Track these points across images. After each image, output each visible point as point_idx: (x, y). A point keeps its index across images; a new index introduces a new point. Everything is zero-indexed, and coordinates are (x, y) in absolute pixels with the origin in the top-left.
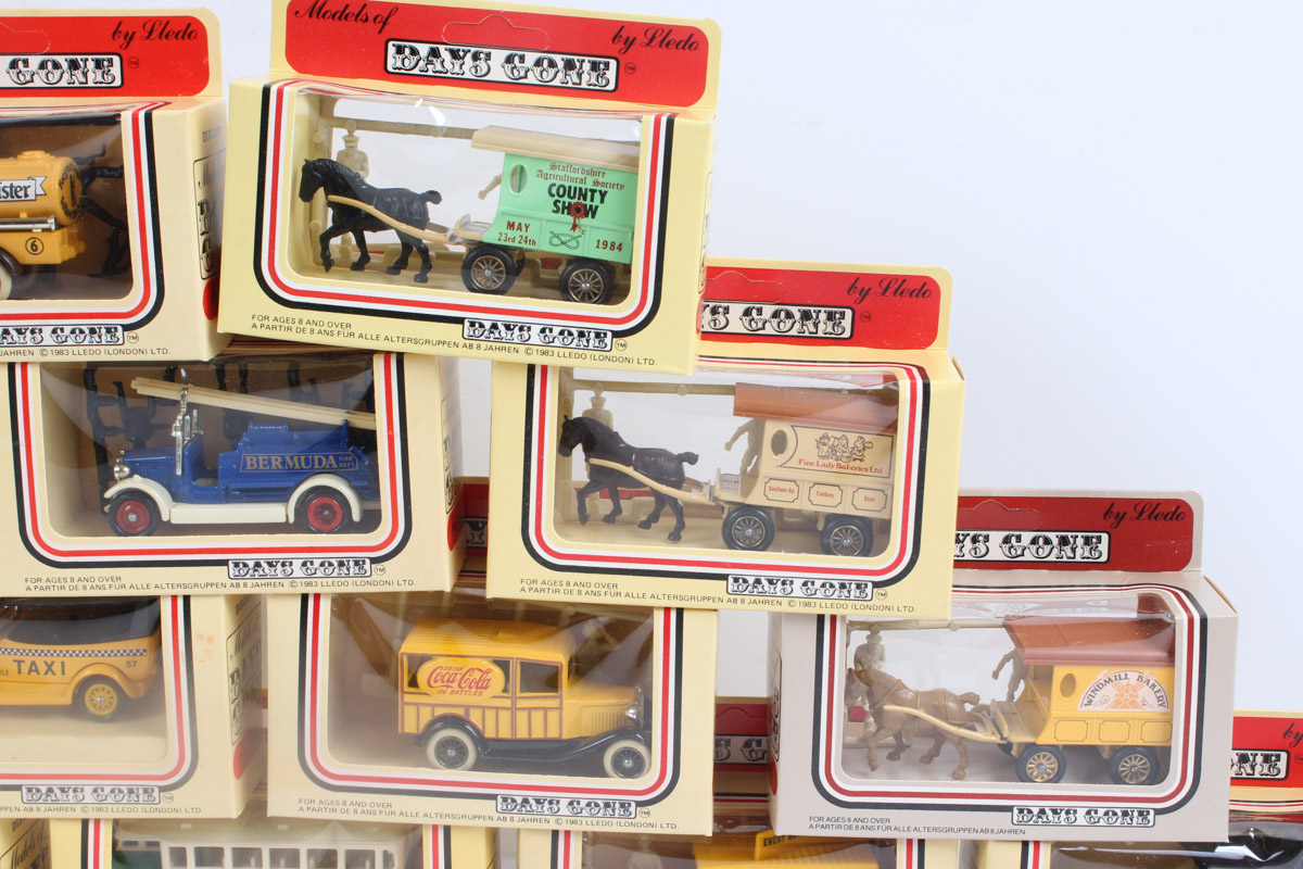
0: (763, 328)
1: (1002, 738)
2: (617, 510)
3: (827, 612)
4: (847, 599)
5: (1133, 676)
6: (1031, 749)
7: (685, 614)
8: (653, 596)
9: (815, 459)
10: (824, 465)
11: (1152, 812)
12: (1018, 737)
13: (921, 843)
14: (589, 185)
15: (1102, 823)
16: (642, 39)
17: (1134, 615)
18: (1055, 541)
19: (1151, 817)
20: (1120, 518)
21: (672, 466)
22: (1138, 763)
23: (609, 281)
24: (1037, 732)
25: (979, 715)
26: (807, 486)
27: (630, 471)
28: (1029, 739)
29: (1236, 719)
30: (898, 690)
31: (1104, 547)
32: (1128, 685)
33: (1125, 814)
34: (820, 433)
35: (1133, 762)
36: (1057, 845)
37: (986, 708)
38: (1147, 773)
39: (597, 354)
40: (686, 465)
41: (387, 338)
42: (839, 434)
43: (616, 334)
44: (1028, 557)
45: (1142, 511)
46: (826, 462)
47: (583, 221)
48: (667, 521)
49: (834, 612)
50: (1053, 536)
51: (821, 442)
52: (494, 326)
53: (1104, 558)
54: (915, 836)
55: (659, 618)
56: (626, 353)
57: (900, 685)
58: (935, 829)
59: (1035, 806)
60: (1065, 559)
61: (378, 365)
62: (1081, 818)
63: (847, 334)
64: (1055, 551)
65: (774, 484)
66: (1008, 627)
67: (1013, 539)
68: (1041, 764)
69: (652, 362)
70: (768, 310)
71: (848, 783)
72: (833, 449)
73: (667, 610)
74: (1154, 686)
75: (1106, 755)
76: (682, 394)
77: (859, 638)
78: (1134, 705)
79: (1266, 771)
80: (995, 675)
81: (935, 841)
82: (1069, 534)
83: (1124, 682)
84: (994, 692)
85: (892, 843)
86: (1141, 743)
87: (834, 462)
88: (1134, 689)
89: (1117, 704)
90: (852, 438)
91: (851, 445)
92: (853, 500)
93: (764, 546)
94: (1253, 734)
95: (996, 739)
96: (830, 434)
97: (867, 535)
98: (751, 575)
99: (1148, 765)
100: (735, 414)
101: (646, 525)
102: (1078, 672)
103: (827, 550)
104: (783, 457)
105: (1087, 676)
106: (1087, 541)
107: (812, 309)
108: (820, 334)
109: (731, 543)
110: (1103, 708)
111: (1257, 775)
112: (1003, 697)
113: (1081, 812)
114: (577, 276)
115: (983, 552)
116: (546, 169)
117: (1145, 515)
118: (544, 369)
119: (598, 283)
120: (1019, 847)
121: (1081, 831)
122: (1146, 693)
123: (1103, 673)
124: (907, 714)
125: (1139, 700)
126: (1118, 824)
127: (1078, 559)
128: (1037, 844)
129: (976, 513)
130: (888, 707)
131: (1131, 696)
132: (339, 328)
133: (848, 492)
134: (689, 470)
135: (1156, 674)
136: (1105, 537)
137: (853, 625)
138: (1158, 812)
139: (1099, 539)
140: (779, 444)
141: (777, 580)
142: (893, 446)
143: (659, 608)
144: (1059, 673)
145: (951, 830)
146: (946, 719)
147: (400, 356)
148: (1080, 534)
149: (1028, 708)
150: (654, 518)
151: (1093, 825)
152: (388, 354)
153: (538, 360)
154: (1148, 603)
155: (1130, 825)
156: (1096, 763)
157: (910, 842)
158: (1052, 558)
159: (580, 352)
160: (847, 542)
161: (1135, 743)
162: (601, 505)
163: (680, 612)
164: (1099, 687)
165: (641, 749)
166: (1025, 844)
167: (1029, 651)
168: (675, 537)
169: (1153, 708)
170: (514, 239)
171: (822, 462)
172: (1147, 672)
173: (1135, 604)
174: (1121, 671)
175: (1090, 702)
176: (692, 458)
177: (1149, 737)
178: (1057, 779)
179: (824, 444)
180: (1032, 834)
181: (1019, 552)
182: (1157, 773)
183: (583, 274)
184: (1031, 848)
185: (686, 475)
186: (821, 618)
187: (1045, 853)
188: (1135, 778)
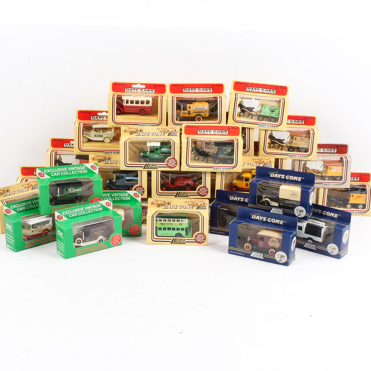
0: (293, 123)
2: (274, 146)
3: (301, 159)
4: (303, 158)
5: (338, 167)
6: (325, 176)
8: (279, 157)
9: (300, 141)
14: (274, 108)
16: (279, 88)
17: (340, 160)
20: (338, 147)
21: (281, 141)
22: (339, 178)
23: (276, 120)
24: (326, 174)
25: (319, 172)
26: (299, 144)
27: (276, 142)
29: (351, 173)
31: (336, 151)
33: (337, 184)
34: (301, 138)
36: (328, 188)
37: (320, 171)
41: (248, 126)
42: (303, 138)
43: (277, 126)
44: (326, 152)
45: (341, 146)
47: (273, 113)
48: (281, 147)
50: (329, 149)
52: (262, 125)
53: (336, 152)
56: (277, 128)
57: (309, 168)
60: (331, 152)
62: (331, 185)
63: (304, 124)
64: (329, 151)
65: (295, 144)
66: (323, 161)
67: (324, 150)
68: (327, 178)
70: (293, 120)
72: (302, 140)
73: (281, 159)
74: (341, 169)
75: (335, 177)
77: (304, 162)
79: (357, 180)
80: (321, 167)
82: (331, 149)
84: (321, 169)
89: (336, 171)
90: (305, 138)
92: (305, 146)
93: (293, 151)
94: (353, 175)
95: (321, 175)
97: (306, 150)
98: (291, 155)
101: (277, 148)
103: (301, 152)
104: (296, 141)
105: (333, 168)
107: (299, 121)
108: (300, 124)
109: (289, 151)
111: (355, 180)
112: (322, 170)
114: (272, 119)
115: (320, 151)
116: (269, 106)
119: (274, 120)
120: (324, 189)
121: (331, 187)
123: (334, 167)
124: (310, 172)
126: (336, 186)
129: (320, 146)
130: (308, 171)
131: (338, 170)
132: (243, 125)
134: (283, 141)
135: (341, 167)
136: (336, 149)
137: (304, 161)
138: (341, 184)
140: (295, 139)
141: (295, 155)
142: (310, 139)
144: (329, 167)
146: (315, 172)
147: (249, 128)
148: (333, 149)
149: (325, 171)
150: (279, 147)
152: (248, 128)
153: (266, 129)
154: (341, 158)
155: (338, 186)
156: (334, 178)
159: (272, 128)
160: (303, 151)
161: (338, 176)
162: (272, 145)
163: (282, 159)
164: (334, 169)
166: (324, 188)
167: (325, 164)
168: (281, 150)
169: (341, 171)
170: (264, 115)
172: (340, 167)
173: (340, 158)
175: (333, 171)
176: (284, 140)
177: (340, 175)
178: (329, 180)
180: (325, 187)
182: (341, 180)
187: (327, 189)
188: (338, 180)
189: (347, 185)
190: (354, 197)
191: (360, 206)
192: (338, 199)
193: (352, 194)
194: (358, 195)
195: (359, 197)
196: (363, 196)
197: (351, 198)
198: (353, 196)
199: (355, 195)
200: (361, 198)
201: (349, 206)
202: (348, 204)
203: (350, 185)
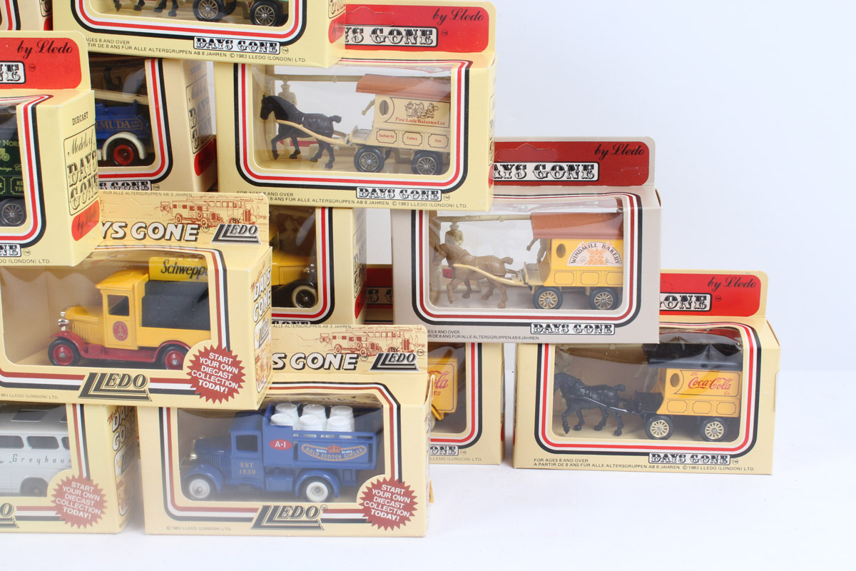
0: (384, 41)
1: (525, 283)
2: (298, 151)
3: (417, 208)
4: (427, 200)
5: (599, 245)
6: (542, 289)
7: (334, 211)
8: (314, 200)
9: (405, 117)
10: (411, 121)
11: (613, 326)
12: (534, 282)
13: (480, 345)
15: (584, 332)
18: (566, 168)
19: (612, 329)
20: (605, 153)
21: (326, 124)
22: (605, 298)
24: (544, 278)
26: (401, 133)
27: (300, 127)
28: (540, 284)
30: (464, 255)
31: (595, 171)
32: (597, 250)
33: (597, 327)
34: (408, 101)
35: (603, 297)
36: (560, 349)
38: (611, 303)
39: (272, 56)
40: (334, 123)
41: (150, 49)
42: (418, 102)
43: (282, 44)
44: (550, 178)
45: (618, 149)
46: (412, 119)
49: (421, 208)
50: (564, 165)
51: (408, 107)
52: (212, 41)
53: (596, 178)
54: (476, 341)
55: (318, 213)
56: (288, 55)
57: (466, 254)
58: (486, 337)
59: (544, 322)
60: (572, 179)
61: (148, 65)
62: (571, 330)
63: (434, 44)
64: (566, 174)
65: (382, 133)
67: (541, 168)
68: (547, 298)
69: (304, 60)
70: (387, 30)
71: (434, 309)
72: (415, 111)
73: (323, 208)
74: (612, 251)
75: (587, 293)
76: (334, 81)
78: (601, 262)
79: (698, 306)
80: (529, 250)
81: (488, 344)
82: (574, 164)
83: (594, 249)
85: (463, 345)
86: (606, 285)
87: (416, 119)
88: (601, 253)
89: (591, 262)
90: (426, 104)
91: (426, 108)
92: (429, 143)
93: (379, 169)
95: (522, 284)
96: (413, 102)
97: (438, 162)
98: (370, 187)
99: (612, 299)
100: (357, 91)
101: (314, 160)
102: (566, 243)
103: (415, 172)
104: (385, 116)
105: (572, 245)
106: (585, 168)
107: (412, 29)
108: (418, 44)
109: (359, 168)
110: (582, 264)
111: (692, 309)
113: (571, 326)
114: (260, 10)
115: (523, 175)
117: (620, 152)
118: (243, 66)
119: (272, 14)
120: (536, 348)
121: (572, 337)
122: (608, 255)
123: (581, 243)
124: (470, 270)
125: (604, 259)
126: (593, 333)
127: (580, 179)
128: (547, 345)
131: (599, 256)
132: (123, 44)
133: (426, 136)
134: (336, 126)
135: (612, 243)
136: (596, 165)
138: (616, 326)
139: (592, 166)
140: (384, 108)
141: (385, 190)
143: (319, 207)
145: (495, 337)
146: (492, 272)
147: (160, 60)
148: (581, 164)
150: (319, 155)
151: (578, 334)
152: (153, 59)
153: (240, 61)
155: (600, 334)
156: (584, 297)
157: (473, 345)
158: (564, 178)
159: (262, 55)
160: (426, 167)
161: (602, 285)
163: (331, 209)
164: (579, 252)
165: (313, 291)
166: (540, 345)
168: (329, 166)
169: (612, 264)
171: (409, 119)
172: (608, 243)
174: (592, 242)
175: (574, 261)
176: (338, 119)
177: (610, 281)
178: (557, 307)
179: (410, 108)
180: (543, 339)
181: (545, 175)
182: (616, 304)
183: (263, 8)
184: (543, 347)
185: (335, 129)
186: (413, 212)
187: (552, 350)
188: (604, 306)
189: (646, 331)
190: (683, 386)
191: (714, 429)
192: (611, 394)
193: (670, 372)
194: (703, 375)
195: (703, 385)
196: (722, 382)
197: (669, 391)
198: (675, 380)
199: (687, 376)
200: (714, 391)
201: (661, 426)
202: (658, 417)
203: (658, 331)
